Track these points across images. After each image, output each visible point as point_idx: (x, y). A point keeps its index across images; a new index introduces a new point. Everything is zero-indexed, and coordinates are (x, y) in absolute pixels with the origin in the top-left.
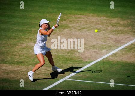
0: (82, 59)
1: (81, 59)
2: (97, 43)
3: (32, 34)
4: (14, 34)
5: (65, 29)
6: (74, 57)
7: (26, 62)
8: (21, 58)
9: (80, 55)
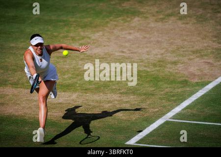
0: (187, 79)
1: (184, 78)
2: (206, 45)
3: (72, 28)
4: (36, 30)
5: (135, 17)
6: (169, 74)
7: (77, 85)
8: (66, 76)
9: (180, 69)
